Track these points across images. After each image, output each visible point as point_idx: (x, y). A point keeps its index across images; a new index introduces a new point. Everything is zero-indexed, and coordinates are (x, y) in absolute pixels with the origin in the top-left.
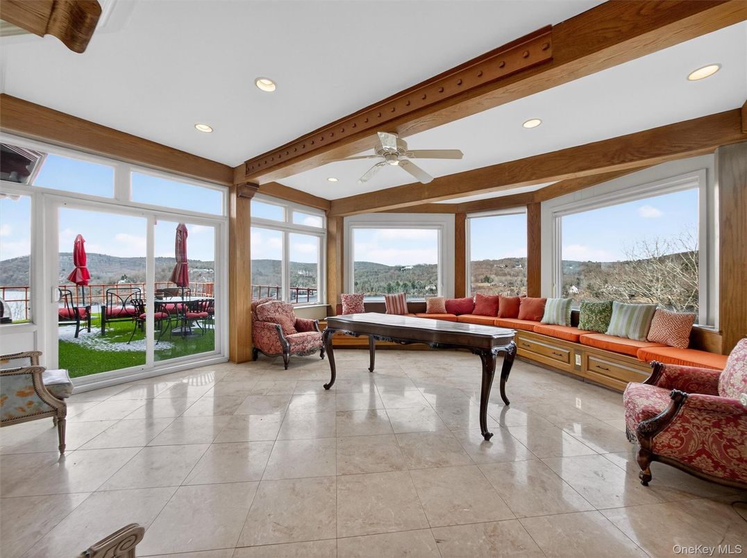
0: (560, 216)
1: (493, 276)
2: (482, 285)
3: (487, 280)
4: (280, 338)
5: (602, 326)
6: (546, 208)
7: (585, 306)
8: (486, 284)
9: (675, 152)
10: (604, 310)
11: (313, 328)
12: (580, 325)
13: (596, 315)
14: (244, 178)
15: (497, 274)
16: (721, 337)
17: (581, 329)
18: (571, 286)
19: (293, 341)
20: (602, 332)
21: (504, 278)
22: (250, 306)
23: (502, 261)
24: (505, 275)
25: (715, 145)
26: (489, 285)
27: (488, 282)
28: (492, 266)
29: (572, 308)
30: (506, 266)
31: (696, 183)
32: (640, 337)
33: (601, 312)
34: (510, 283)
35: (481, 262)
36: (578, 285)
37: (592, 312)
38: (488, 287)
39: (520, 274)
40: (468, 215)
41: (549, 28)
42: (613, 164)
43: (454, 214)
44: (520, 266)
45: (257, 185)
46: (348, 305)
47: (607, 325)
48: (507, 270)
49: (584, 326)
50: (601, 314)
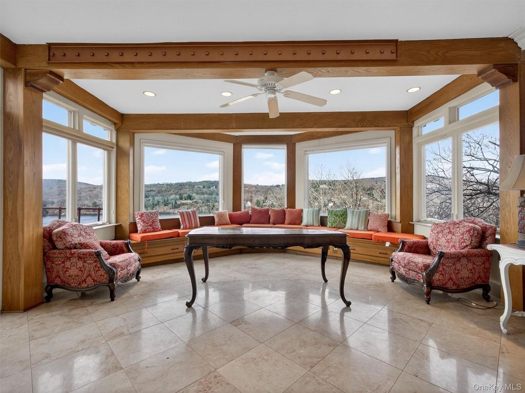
0: (308, 154)
1: (194, 195)
2: (185, 201)
3: (190, 197)
4: (103, 265)
5: (342, 224)
6: (300, 147)
7: (330, 212)
8: (189, 201)
9: (384, 126)
10: (343, 214)
11: (125, 249)
12: (329, 224)
13: (339, 218)
14: (46, 65)
15: (197, 194)
16: (400, 224)
17: (330, 227)
18: (247, 201)
19: (119, 266)
20: (343, 228)
21: (202, 196)
22: (41, 231)
23: (201, 182)
24: (203, 194)
25: (398, 126)
26: (191, 202)
27: (190, 200)
28: (193, 186)
29: (322, 214)
30: (204, 187)
31: (385, 144)
32: (364, 228)
33: (341, 216)
34: (207, 200)
35: (185, 183)
36: (251, 201)
37: (337, 216)
38: (190, 203)
39: (214, 193)
40: (244, 146)
41: (396, 41)
42: (357, 127)
43: (232, 145)
44: (214, 187)
45: (61, 78)
46: (144, 222)
47: (345, 223)
48: (205, 190)
49: (332, 225)
50: (342, 217)
